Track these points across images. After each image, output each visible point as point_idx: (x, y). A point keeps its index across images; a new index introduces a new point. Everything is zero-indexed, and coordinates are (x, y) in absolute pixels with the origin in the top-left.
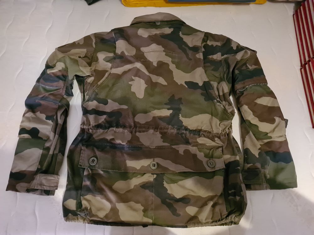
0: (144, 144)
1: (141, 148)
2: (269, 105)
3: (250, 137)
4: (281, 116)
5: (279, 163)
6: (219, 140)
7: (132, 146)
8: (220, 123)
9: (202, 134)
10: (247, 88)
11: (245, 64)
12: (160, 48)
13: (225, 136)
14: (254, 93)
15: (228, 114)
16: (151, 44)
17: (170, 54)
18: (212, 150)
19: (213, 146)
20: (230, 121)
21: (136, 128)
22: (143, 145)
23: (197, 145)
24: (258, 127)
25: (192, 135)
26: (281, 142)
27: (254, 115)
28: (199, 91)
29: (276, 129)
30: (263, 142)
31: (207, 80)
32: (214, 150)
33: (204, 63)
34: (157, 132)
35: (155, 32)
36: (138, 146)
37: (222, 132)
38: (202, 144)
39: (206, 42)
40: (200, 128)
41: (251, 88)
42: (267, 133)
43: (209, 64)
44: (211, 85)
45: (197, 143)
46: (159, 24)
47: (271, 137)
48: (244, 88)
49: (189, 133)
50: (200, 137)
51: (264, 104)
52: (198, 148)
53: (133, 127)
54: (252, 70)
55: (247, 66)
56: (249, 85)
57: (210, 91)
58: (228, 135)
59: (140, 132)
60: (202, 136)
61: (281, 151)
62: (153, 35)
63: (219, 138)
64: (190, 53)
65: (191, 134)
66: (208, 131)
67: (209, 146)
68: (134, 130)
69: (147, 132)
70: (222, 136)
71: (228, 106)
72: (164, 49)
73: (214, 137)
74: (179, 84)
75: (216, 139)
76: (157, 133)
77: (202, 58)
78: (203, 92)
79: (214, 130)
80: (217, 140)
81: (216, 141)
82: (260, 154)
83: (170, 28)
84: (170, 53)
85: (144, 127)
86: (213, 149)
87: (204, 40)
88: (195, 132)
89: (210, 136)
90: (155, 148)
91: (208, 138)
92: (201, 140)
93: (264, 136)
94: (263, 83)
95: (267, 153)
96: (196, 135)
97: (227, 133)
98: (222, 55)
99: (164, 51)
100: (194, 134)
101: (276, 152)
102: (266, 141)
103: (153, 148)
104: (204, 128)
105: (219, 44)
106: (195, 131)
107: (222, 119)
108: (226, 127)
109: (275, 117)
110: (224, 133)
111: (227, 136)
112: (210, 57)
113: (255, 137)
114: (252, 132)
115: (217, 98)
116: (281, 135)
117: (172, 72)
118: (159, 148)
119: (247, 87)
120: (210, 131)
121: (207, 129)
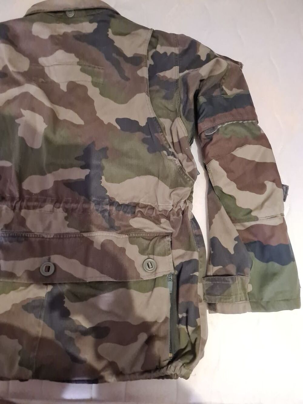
0: (33, 231)
1: (27, 237)
2: (257, 160)
3: (222, 217)
4: (277, 180)
5: (270, 263)
6: (168, 221)
7: (9, 234)
8: (172, 192)
9: (139, 211)
10: (218, 130)
11: (218, 86)
12: (72, 58)
13: (178, 215)
14: (230, 138)
15: (186, 177)
16: (55, 52)
17: (90, 68)
18: (154, 240)
19: (157, 233)
20: (188, 189)
21: (23, 201)
22: (30, 232)
23: (128, 231)
24: (235, 199)
25: (121, 212)
26: (273, 227)
27: (228, 177)
28: (139, 135)
29: (266, 204)
30: (244, 226)
31: (153, 115)
32: (156, 241)
33: (150, 86)
34: (59, 208)
35: (63, 29)
36: (22, 235)
37: (174, 208)
38: (138, 229)
39: (155, 48)
40: (136, 201)
41: (226, 128)
42: (251, 211)
43: (157, 87)
44: (159, 125)
45: (130, 228)
46: (71, 15)
47: (256, 219)
48: (214, 128)
49: (116, 210)
50: (134, 218)
51: (249, 158)
52: (130, 238)
53: (18, 200)
54: (232, 97)
55: (222, 90)
56: (223, 123)
57: (156, 134)
58: (183, 213)
59: (28, 208)
60: (139, 215)
61: (274, 242)
62: (59, 35)
63: (168, 218)
64: (127, 67)
65: (119, 211)
66: (150, 205)
67: (150, 233)
68: (18, 205)
69: (40, 209)
70: (174, 215)
71: (187, 161)
72: (78, 60)
73: (160, 216)
74: (106, 123)
75: (163, 220)
76: (58, 210)
77: (146, 76)
78: (146, 136)
79: (159, 204)
80: (165, 222)
81: (162, 225)
82: (236, 248)
83: (91, 22)
84: (90, 66)
85: (37, 200)
86: (156, 238)
87: (152, 45)
88: (126, 207)
89: (152, 216)
90: (53, 238)
91: (149, 218)
92: (137, 222)
93: (245, 215)
94: (249, 120)
95: (249, 245)
96: (128, 213)
97: (183, 209)
98: (181, 71)
99: (79, 64)
100: (125, 212)
101: (265, 245)
102: (248, 224)
103: (49, 237)
104: (142, 201)
105: (176, 50)
106: (128, 205)
107: (175, 185)
108: (181, 200)
109: (266, 182)
110: (176, 210)
111: (181, 215)
112: (162, 74)
113: (230, 217)
114: (225, 208)
115: (168, 147)
116: (273, 214)
117: (93, 101)
118: (61, 237)
119: (219, 127)
120: (154, 206)
121: (149, 202)
